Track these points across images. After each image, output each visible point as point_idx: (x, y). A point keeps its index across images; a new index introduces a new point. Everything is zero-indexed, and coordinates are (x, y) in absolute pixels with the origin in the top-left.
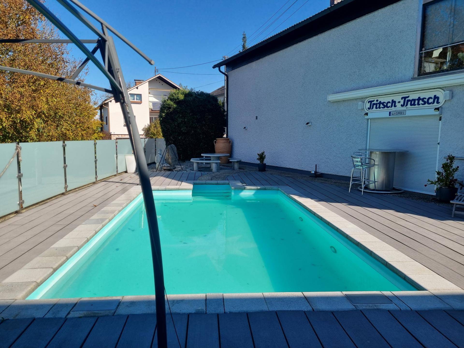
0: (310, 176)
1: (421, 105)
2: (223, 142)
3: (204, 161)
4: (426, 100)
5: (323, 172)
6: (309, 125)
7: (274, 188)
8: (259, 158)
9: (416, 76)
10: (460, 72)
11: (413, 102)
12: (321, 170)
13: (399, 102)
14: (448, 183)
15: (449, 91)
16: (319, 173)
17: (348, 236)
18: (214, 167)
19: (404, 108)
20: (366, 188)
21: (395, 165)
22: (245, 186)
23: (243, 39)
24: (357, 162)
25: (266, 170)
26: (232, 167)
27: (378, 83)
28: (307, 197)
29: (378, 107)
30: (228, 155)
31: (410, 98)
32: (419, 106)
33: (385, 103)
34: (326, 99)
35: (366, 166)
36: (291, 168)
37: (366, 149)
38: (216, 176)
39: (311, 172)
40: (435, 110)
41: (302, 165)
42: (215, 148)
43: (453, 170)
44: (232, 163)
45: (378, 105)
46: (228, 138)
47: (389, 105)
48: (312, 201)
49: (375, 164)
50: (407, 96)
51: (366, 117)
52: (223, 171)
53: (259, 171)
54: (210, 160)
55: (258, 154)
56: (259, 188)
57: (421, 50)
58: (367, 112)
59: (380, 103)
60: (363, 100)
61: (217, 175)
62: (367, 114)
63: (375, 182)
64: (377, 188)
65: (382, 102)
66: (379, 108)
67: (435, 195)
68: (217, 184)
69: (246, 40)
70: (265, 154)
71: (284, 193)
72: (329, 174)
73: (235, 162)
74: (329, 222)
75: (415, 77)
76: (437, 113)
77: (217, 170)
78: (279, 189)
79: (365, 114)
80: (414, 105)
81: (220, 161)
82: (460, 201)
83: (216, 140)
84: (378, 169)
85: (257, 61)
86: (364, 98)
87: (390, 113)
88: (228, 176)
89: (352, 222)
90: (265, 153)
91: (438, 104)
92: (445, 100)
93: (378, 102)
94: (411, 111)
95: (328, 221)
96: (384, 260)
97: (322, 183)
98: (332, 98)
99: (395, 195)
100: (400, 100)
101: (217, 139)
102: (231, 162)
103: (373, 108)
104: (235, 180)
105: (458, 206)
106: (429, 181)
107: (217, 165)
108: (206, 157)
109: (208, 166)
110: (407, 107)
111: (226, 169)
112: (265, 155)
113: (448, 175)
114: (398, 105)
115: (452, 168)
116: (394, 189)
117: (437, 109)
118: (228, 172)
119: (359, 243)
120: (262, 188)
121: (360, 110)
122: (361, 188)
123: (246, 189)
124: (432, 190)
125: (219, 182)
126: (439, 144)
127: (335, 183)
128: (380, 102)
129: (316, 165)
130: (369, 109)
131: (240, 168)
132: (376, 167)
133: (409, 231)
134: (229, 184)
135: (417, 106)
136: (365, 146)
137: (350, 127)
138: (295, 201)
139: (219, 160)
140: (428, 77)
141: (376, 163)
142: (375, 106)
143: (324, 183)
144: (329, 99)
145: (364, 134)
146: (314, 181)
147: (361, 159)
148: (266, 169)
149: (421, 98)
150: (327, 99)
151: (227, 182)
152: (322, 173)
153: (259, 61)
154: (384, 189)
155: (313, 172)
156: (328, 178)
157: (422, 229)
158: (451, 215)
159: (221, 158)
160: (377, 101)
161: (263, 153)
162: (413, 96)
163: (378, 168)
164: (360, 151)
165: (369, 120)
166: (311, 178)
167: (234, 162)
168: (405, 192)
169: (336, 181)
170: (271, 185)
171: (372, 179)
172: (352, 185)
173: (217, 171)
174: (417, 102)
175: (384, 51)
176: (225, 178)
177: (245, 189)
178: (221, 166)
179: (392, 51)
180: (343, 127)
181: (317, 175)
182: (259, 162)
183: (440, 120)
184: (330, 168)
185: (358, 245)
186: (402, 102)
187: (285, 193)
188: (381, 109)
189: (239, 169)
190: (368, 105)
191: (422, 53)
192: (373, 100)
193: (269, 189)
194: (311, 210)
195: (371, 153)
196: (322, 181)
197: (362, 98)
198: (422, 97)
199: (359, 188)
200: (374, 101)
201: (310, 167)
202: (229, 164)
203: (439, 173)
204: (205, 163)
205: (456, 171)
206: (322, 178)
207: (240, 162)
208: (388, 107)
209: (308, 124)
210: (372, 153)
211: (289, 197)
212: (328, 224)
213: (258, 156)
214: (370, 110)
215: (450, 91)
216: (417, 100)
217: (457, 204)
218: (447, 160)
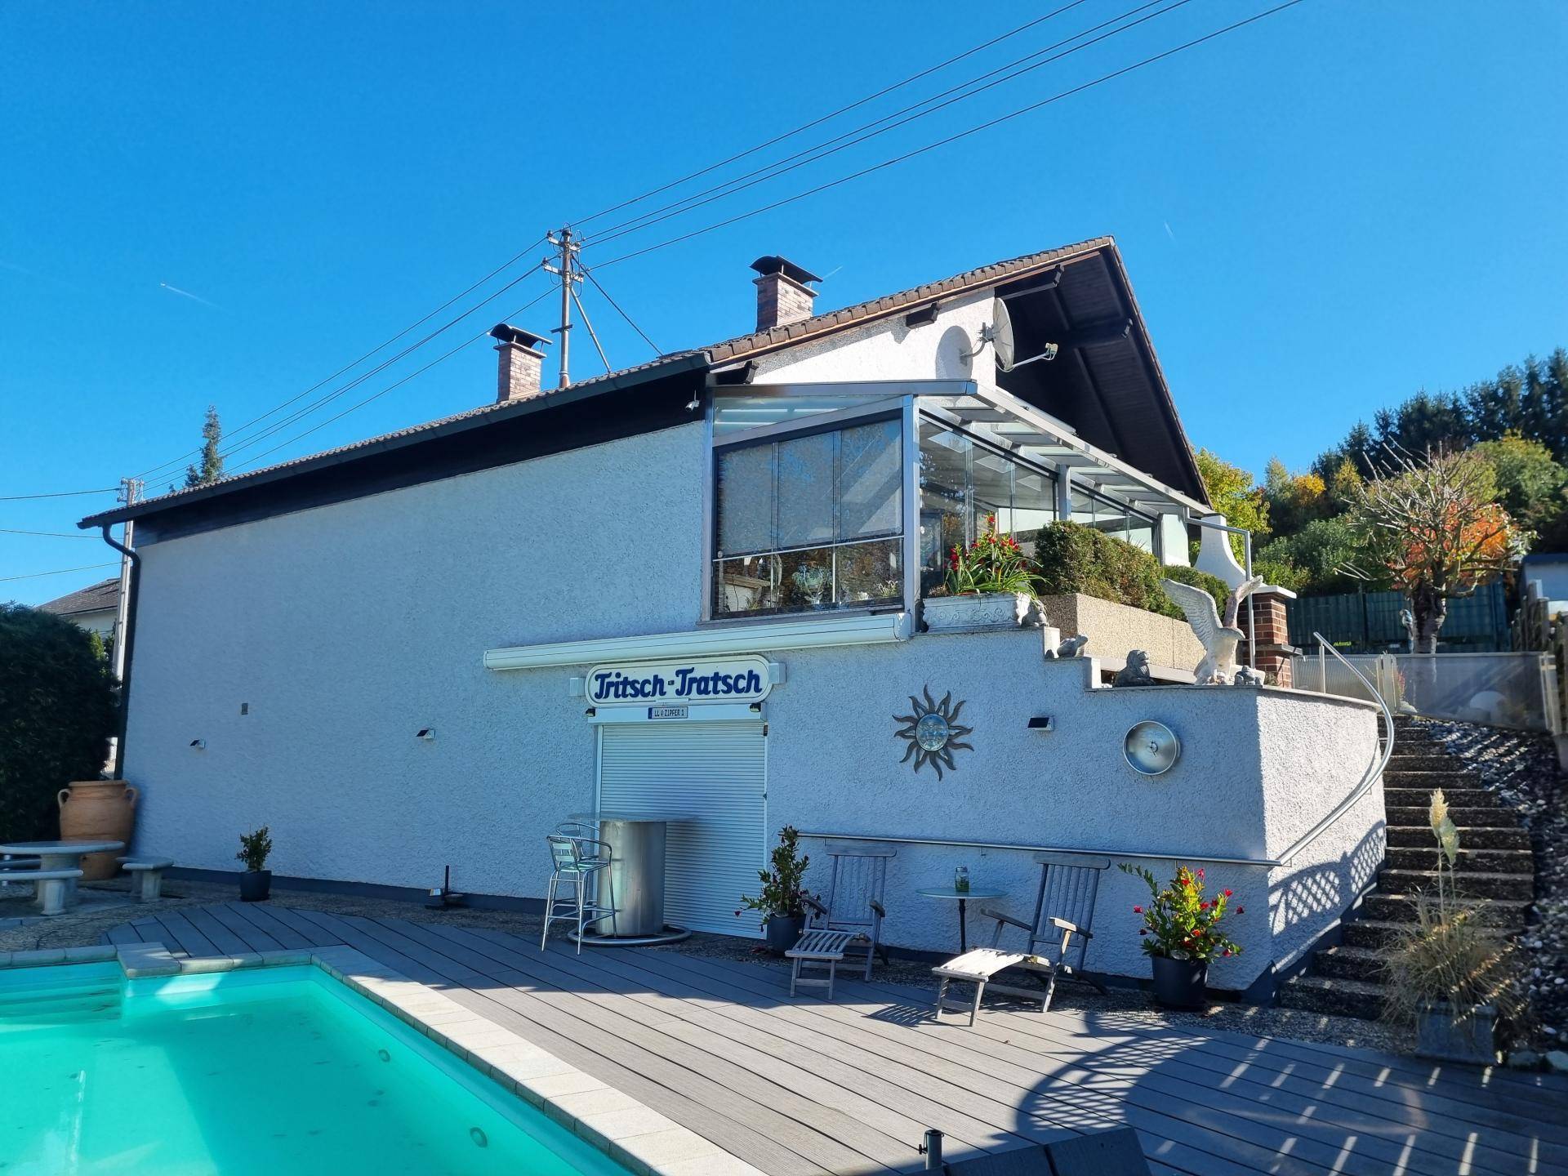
0: (427, 907)
1: (721, 695)
2: (99, 795)
3: (6, 872)
4: (731, 682)
5: (469, 890)
6: (425, 737)
7: (294, 959)
8: (245, 851)
9: (708, 619)
10: (798, 619)
11: (704, 685)
12: (462, 885)
13: (672, 683)
14: (787, 902)
15: (779, 663)
16: (455, 893)
17: (518, 1086)
18: (51, 895)
19: (684, 699)
20: (590, 932)
21: (666, 857)
22: (182, 962)
23: (206, 431)
24: (566, 853)
25: (269, 895)
26: (133, 892)
27: (619, 628)
28: (408, 977)
29: (620, 692)
30: (120, 844)
31: (697, 674)
32: (717, 696)
33: (637, 682)
34: (480, 660)
35: (589, 863)
36: (364, 881)
37: (593, 814)
38: (60, 933)
39: (429, 891)
40: (751, 707)
41: (400, 869)
42: (61, 818)
43: (797, 866)
44: (135, 875)
45: (621, 687)
46: (120, 779)
47: (648, 688)
48: (426, 989)
49: (613, 857)
50: (690, 667)
51: (591, 720)
52: (92, 909)
53: (244, 899)
54: (35, 867)
55: (243, 839)
56: (237, 961)
57: (714, 555)
58: (594, 705)
59: (626, 682)
60: (583, 670)
61: (60, 927)
62: (592, 711)
63: (615, 911)
64: (619, 932)
65: (630, 679)
66: (625, 695)
67: (765, 939)
68: (65, 962)
69: (218, 436)
70: (269, 836)
71: (330, 974)
72: (487, 895)
73: (148, 870)
74: (468, 1052)
75: (703, 620)
76: (757, 715)
77: (64, 907)
78: (315, 959)
79: (587, 712)
80: (706, 692)
81: (79, 872)
82: (806, 950)
83: (71, 788)
84: (622, 873)
85: (255, 524)
86: (585, 666)
87: (650, 710)
88: (112, 927)
89: (538, 1043)
90: (268, 833)
91: (758, 694)
92: (773, 686)
93: (621, 679)
94: (701, 707)
95: (464, 1049)
96: (605, 1139)
97: (463, 926)
98: (497, 658)
99: (668, 946)
100: (674, 678)
101: (72, 784)
102: (129, 872)
103: (607, 695)
104: (143, 942)
105: (807, 964)
106: (745, 900)
107: (68, 888)
108: (15, 857)
109: (25, 892)
110: (691, 696)
111: (102, 901)
112: (268, 839)
113: (786, 881)
114: (670, 690)
115: (795, 862)
116: (667, 929)
117: (756, 706)
118: (114, 912)
119: (545, 1101)
120: (251, 961)
121: (575, 698)
122: (577, 934)
123: (186, 971)
124: (753, 926)
125: (74, 952)
126: (765, 796)
127: (502, 922)
128: (626, 678)
129: (447, 867)
130: (598, 696)
131: (164, 894)
132: (617, 865)
133: (683, 1047)
134: (114, 958)
135: (712, 695)
136: (589, 805)
137: (550, 746)
138: (367, 997)
139: (78, 868)
140: (733, 625)
141: (617, 855)
142: (612, 690)
143: (469, 926)
144: (490, 663)
145: (587, 768)
146: (439, 923)
147: (579, 844)
148: (271, 891)
149: (720, 675)
150: (482, 662)
151: (108, 950)
152: (466, 895)
153: (263, 523)
154: (639, 933)
155: (438, 892)
156: (487, 910)
157: (715, 1039)
158: (790, 989)
159: (85, 858)
160: (618, 675)
161: (260, 836)
162: (703, 670)
163: (622, 869)
164: (578, 821)
165: (600, 729)
166: (430, 912)
167: (141, 872)
168: (695, 936)
169: (509, 915)
170: (287, 949)
171: (606, 903)
172: (551, 925)
173: (63, 910)
174: (711, 684)
175: (632, 545)
176: (102, 937)
177: (180, 970)
178: (81, 891)
179: (650, 550)
180: (530, 748)
181: (452, 903)
182: (243, 867)
183: (765, 734)
184: (491, 875)
185: (544, 1106)
186: (678, 685)
187: (334, 973)
188: (629, 699)
189: (161, 895)
190: (595, 686)
191: (718, 562)
192: (607, 672)
193: (277, 965)
194: (416, 1020)
195: (603, 824)
196: (464, 921)
197: (580, 666)
198: (722, 674)
199: (570, 935)
200: (609, 675)
201: (427, 875)
202: (118, 880)
203: (765, 877)
204: (10, 882)
205: (802, 869)
206: (465, 911)
207: (167, 872)
208: (645, 695)
209: (422, 733)
210: (604, 826)
211: (348, 986)
212: (465, 1057)
213: (243, 844)
214: (601, 700)
215: (781, 662)
216: (712, 679)
217: (804, 959)
218: (783, 841)
